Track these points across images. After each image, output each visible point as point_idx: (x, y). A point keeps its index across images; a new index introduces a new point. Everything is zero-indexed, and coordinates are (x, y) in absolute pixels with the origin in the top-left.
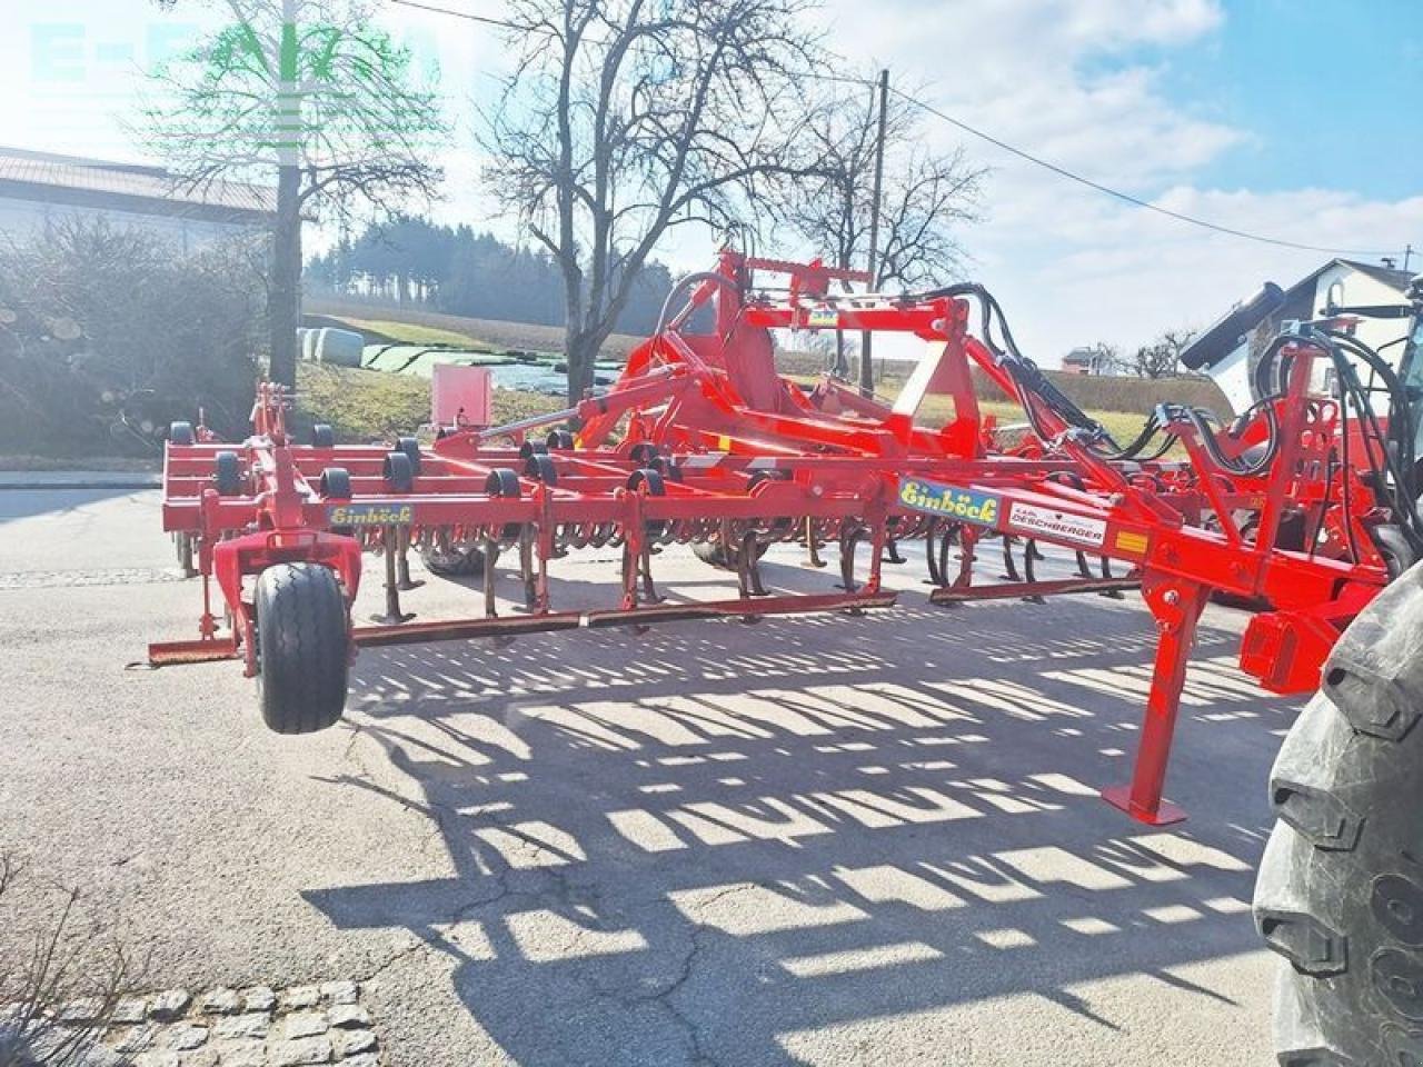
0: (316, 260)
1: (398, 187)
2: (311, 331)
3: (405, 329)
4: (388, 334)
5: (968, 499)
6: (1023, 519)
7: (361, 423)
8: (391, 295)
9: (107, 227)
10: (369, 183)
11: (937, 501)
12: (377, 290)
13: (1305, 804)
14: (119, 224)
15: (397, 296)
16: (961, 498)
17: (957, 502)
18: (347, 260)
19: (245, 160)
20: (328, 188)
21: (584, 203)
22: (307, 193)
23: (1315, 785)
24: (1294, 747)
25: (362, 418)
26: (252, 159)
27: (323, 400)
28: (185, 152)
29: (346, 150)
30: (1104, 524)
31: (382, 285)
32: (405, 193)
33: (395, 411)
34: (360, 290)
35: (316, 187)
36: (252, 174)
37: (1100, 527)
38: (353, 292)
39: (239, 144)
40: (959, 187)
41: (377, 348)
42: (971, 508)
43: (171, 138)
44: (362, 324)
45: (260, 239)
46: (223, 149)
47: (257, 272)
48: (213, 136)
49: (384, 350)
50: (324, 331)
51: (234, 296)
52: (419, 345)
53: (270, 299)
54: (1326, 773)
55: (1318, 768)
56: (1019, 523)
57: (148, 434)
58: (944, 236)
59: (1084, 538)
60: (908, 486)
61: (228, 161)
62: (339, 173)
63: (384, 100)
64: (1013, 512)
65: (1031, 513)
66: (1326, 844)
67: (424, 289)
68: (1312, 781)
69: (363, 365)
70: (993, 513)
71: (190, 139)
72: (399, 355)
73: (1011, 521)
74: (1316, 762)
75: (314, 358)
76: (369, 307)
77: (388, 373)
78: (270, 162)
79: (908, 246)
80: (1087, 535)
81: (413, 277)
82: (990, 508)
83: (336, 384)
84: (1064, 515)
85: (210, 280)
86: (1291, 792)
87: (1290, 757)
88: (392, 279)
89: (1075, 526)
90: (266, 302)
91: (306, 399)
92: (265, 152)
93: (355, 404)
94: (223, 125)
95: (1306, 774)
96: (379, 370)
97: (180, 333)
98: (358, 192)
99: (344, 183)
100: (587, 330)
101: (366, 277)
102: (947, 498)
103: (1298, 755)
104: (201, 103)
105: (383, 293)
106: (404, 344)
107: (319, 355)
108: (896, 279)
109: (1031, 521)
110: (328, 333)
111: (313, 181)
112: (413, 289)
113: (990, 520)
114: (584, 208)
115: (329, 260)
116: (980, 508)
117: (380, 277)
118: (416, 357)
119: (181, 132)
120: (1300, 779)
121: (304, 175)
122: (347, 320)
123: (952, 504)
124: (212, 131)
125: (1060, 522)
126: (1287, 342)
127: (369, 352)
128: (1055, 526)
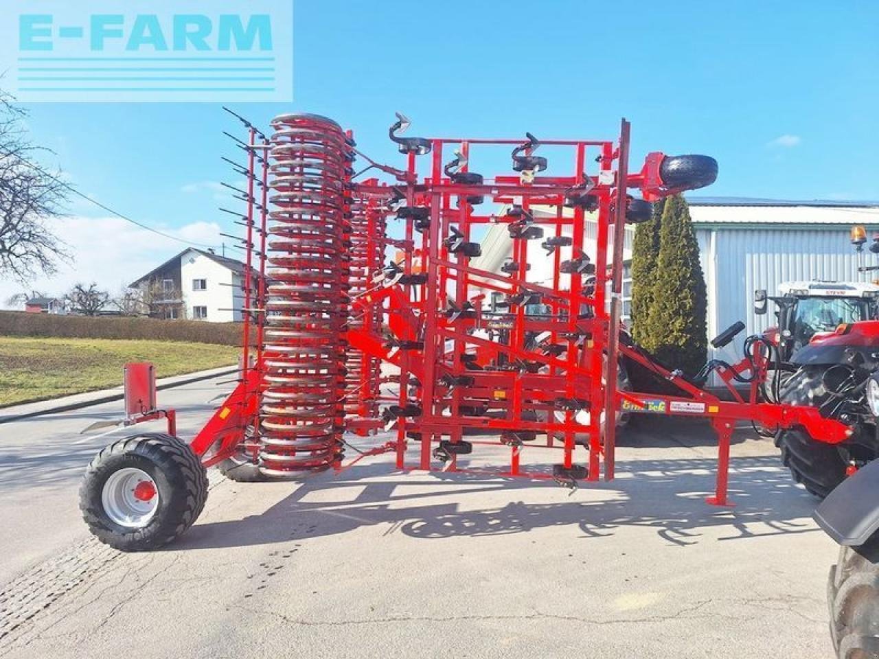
5: (652, 404)
6: (675, 408)
16: (649, 403)
37: (702, 406)
42: (654, 407)
64: (671, 406)
65: (678, 405)
70: (663, 407)
73: (671, 409)
80: (699, 409)
89: (694, 407)
109: (679, 408)
113: (663, 410)
116: (658, 406)
128: (688, 408)
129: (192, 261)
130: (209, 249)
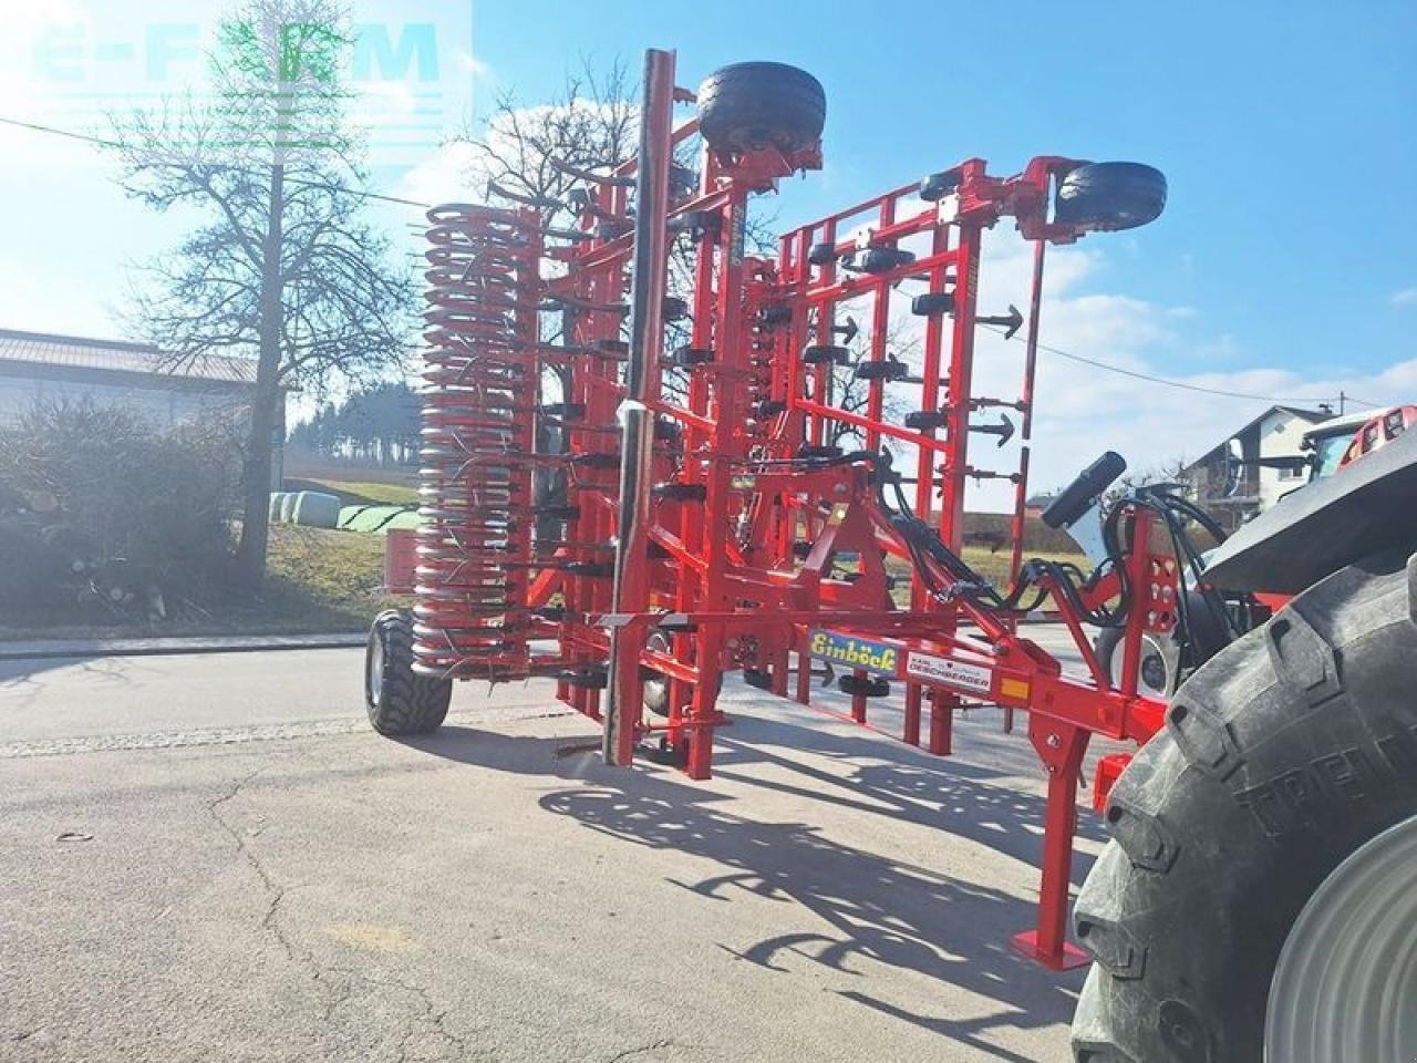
0: (301, 425)
1: (373, 363)
2: (289, 495)
3: (386, 489)
4: (368, 495)
5: (869, 650)
6: (918, 668)
7: (330, 583)
8: (374, 457)
9: (92, 405)
10: (346, 359)
11: (843, 651)
12: (361, 452)
13: (1101, 936)
14: (104, 400)
15: (379, 457)
16: (863, 648)
17: (860, 652)
18: (329, 426)
19: (226, 340)
20: (305, 364)
21: (553, 371)
22: (286, 369)
23: (1108, 918)
24: (1094, 883)
25: (332, 580)
26: (234, 339)
27: (295, 563)
28: (170, 335)
29: (324, 329)
30: (989, 672)
31: (365, 448)
32: (380, 368)
33: (365, 570)
34: (344, 452)
35: (294, 364)
36: (234, 351)
37: (986, 674)
38: (336, 454)
39: (222, 327)
40: (905, 350)
41: (355, 509)
42: (873, 658)
43: (159, 323)
44: (342, 486)
45: (241, 412)
46: (207, 331)
47: (234, 443)
48: (198, 319)
49: (360, 512)
50: (301, 495)
51: (210, 465)
52: (396, 505)
53: (244, 468)
54: (1116, 906)
55: (1110, 901)
56: (915, 671)
57: (114, 601)
58: (893, 394)
59: (973, 685)
60: (817, 637)
61: (211, 341)
62: (318, 349)
63: (363, 284)
64: (910, 662)
65: (926, 663)
66: (1122, 974)
67: (406, 451)
68: (1107, 912)
69: (339, 526)
70: (892, 662)
71: (178, 321)
72: (375, 515)
73: (909, 670)
74: (1110, 896)
75: (291, 521)
76: (350, 470)
77: (362, 533)
78: (252, 341)
79: (860, 404)
80: (976, 682)
81: (397, 441)
82: (889, 658)
83: (307, 546)
84: (954, 663)
85: (187, 451)
86: (1091, 925)
87: (1090, 890)
88: (375, 442)
89: (964, 673)
90: (241, 471)
91: (278, 562)
92: (246, 332)
93: (326, 565)
94: (207, 310)
95: (1101, 907)
96: (355, 531)
97: (152, 503)
98: (335, 367)
99: (322, 359)
100: (554, 488)
101: (349, 441)
102: (851, 649)
103: (1097, 889)
104: (188, 290)
105: (367, 455)
106: (381, 504)
107: (295, 516)
108: (851, 434)
109: (926, 670)
110: (305, 497)
111: (292, 358)
112: (395, 451)
113: (891, 669)
114: (553, 375)
115: (314, 425)
116: (881, 657)
117: (363, 440)
118: (391, 517)
119: (168, 317)
120: (1097, 912)
121: (284, 353)
122: (328, 483)
123: (855, 654)
124: (197, 315)
125: (951, 671)
126: (1126, 505)
127: (346, 513)
128: (947, 675)
129: (1280, 429)
130: (1321, 406)
